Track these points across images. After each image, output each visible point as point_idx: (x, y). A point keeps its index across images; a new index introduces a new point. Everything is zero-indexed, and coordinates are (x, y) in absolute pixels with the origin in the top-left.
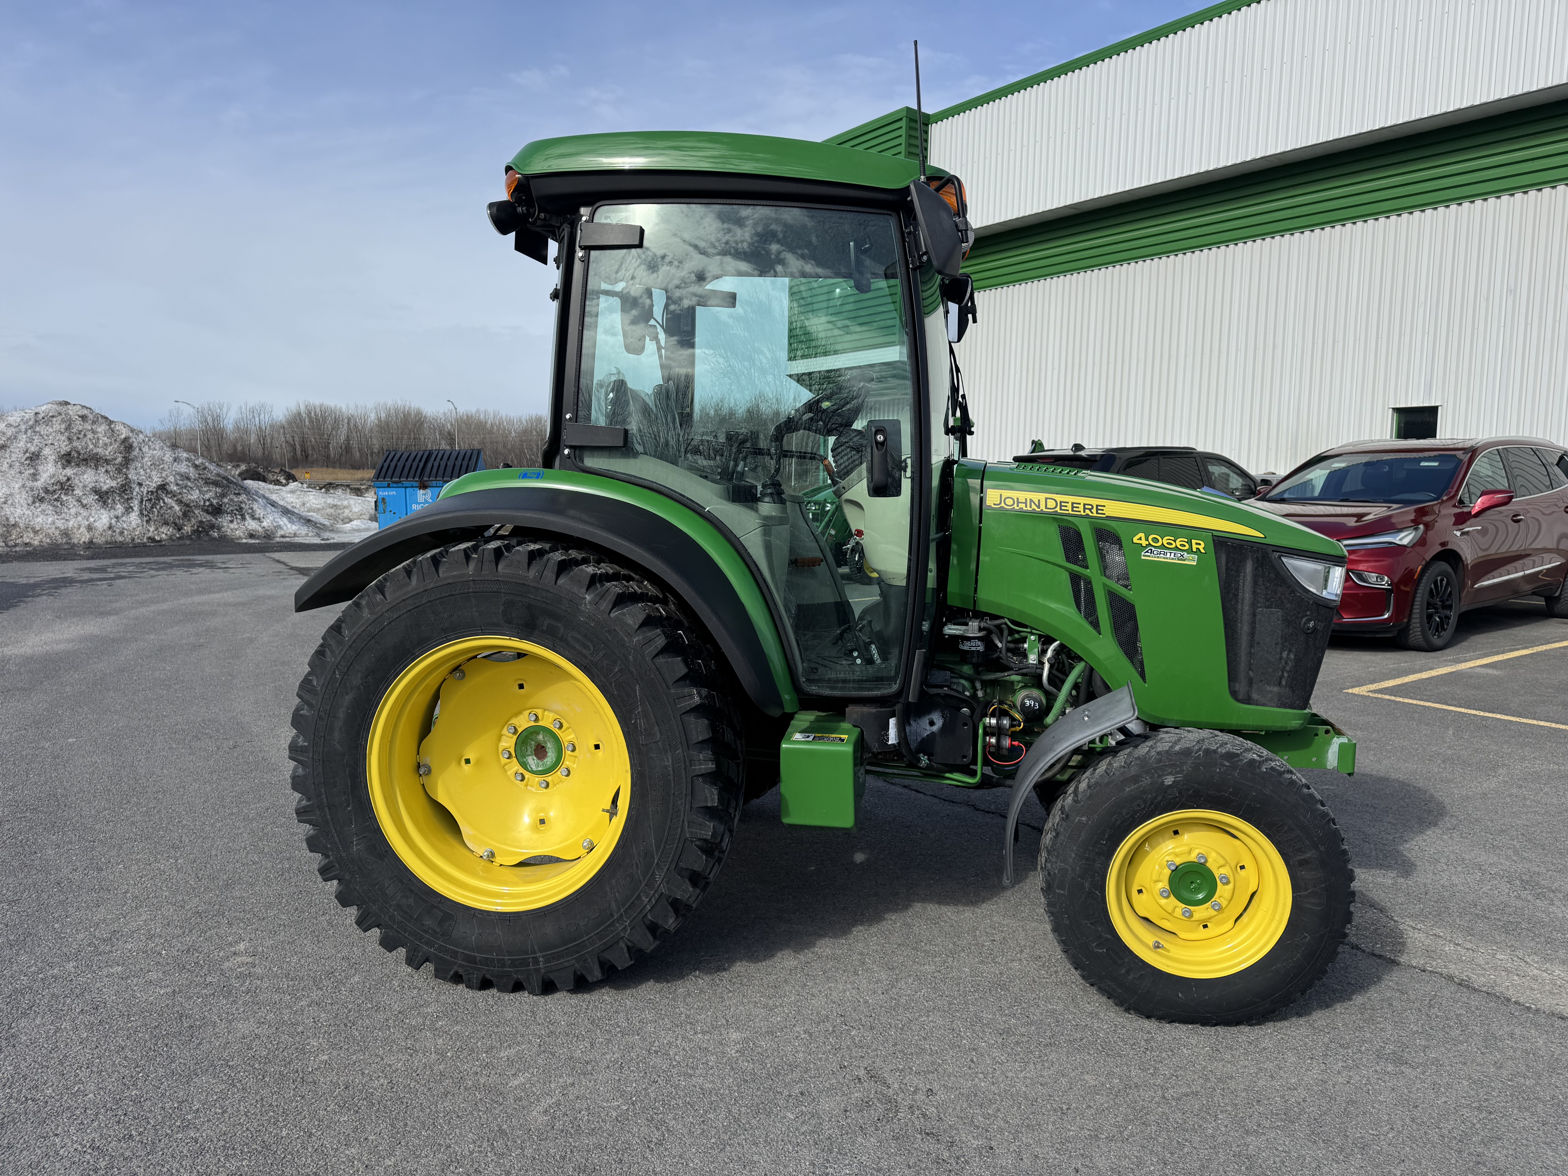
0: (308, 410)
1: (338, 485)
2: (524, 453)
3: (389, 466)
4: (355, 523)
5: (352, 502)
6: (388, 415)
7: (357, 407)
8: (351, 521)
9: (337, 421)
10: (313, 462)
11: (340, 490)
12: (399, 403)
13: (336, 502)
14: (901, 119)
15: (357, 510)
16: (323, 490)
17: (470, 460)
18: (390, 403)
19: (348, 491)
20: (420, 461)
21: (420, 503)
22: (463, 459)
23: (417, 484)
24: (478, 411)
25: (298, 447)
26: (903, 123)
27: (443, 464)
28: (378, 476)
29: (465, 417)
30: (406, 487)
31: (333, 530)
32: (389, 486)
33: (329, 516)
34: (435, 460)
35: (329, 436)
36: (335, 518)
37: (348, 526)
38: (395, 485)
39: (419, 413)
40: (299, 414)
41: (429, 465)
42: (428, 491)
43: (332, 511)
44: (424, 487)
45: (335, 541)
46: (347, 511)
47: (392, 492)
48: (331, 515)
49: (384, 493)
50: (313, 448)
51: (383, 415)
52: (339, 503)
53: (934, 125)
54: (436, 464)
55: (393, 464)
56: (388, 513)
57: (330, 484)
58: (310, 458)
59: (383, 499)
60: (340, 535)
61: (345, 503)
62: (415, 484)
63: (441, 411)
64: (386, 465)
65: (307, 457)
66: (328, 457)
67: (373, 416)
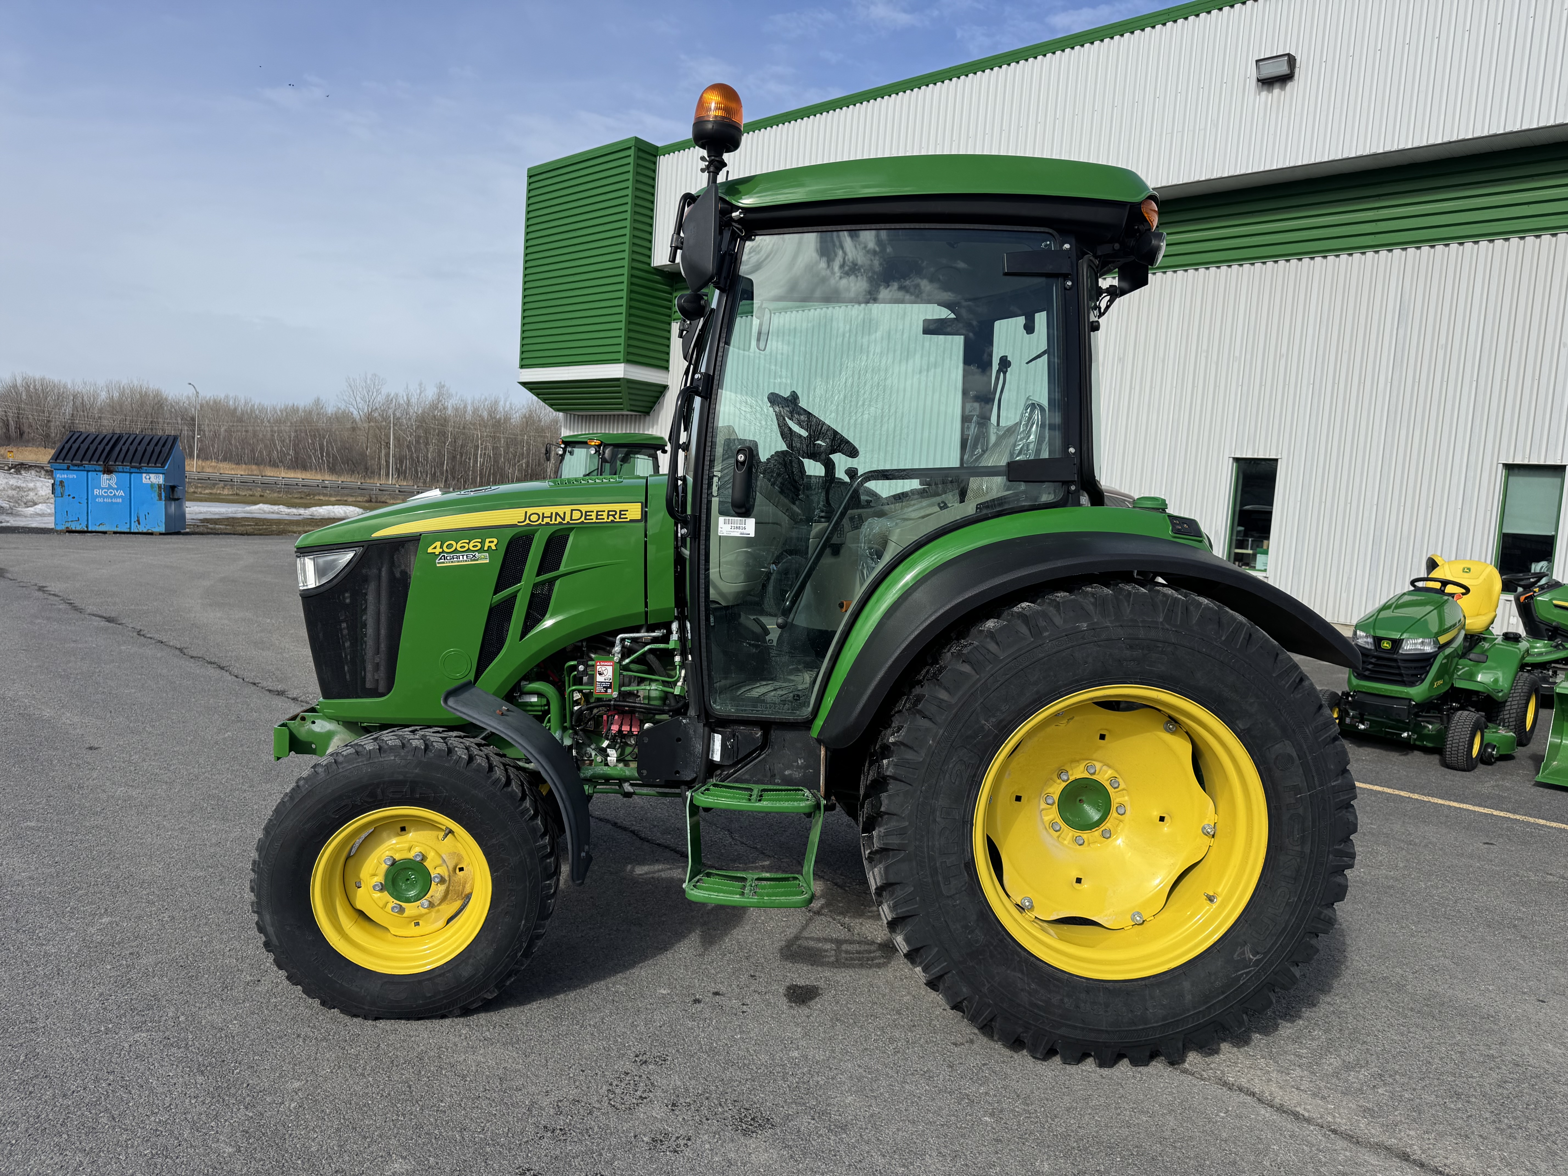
0: (27, 383)
1: (31, 466)
2: (275, 445)
3: (71, 447)
4: (39, 508)
5: (39, 484)
6: (122, 394)
7: (85, 384)
8: (35, 504)
9: (61, 397)
10: (28, 441)
11: (33, 472)
12: (136, 383)
13: (20, 483)
14: (630, 148)
15: (44, 494)
16: (13, 470)
17: (163, 446)
18: (124, 382)
19: (43, 472)
20: (107, 444)
21: (103, 489)
22: (156, 445)
23: (101, 468)
24: (227, 397)
25: (12, 423)
26: (631, 152)
27: (132, 449)
28: (56, 458)
29: (211, 403)
30: (88, 471)
31: (11, 513)
32: (68, 469)
33: (10, 498)
34: (124, 444)
35: (50, 413)
36: (17, 501)
37: (31, 510)
38: (76, 468)
39: (157, 394)
40: (15, 386)
41: (117, 449)
42: (114, 476)
43: (14, 492)
44: (108, 471)
45: (9, 524)
46: (32, 494)
47: (72, 476)
48: (13, 497)
49: (60, 476)
50: (30, 426)
51: (116, 395)
52: (24, 485)
53: (662, 157)
54: (125, 449)
55: (75, 446)
56: (66, 497)
57: (22, 464)
58: (25, 436)
59: (61, 482)
60: (17, 518)
61: (31, 485)
62: (98, 468)
63: (185, 394)
64: (67, 446)
65: (21, 434)
66: (47, 436)
67: (103, 395)
